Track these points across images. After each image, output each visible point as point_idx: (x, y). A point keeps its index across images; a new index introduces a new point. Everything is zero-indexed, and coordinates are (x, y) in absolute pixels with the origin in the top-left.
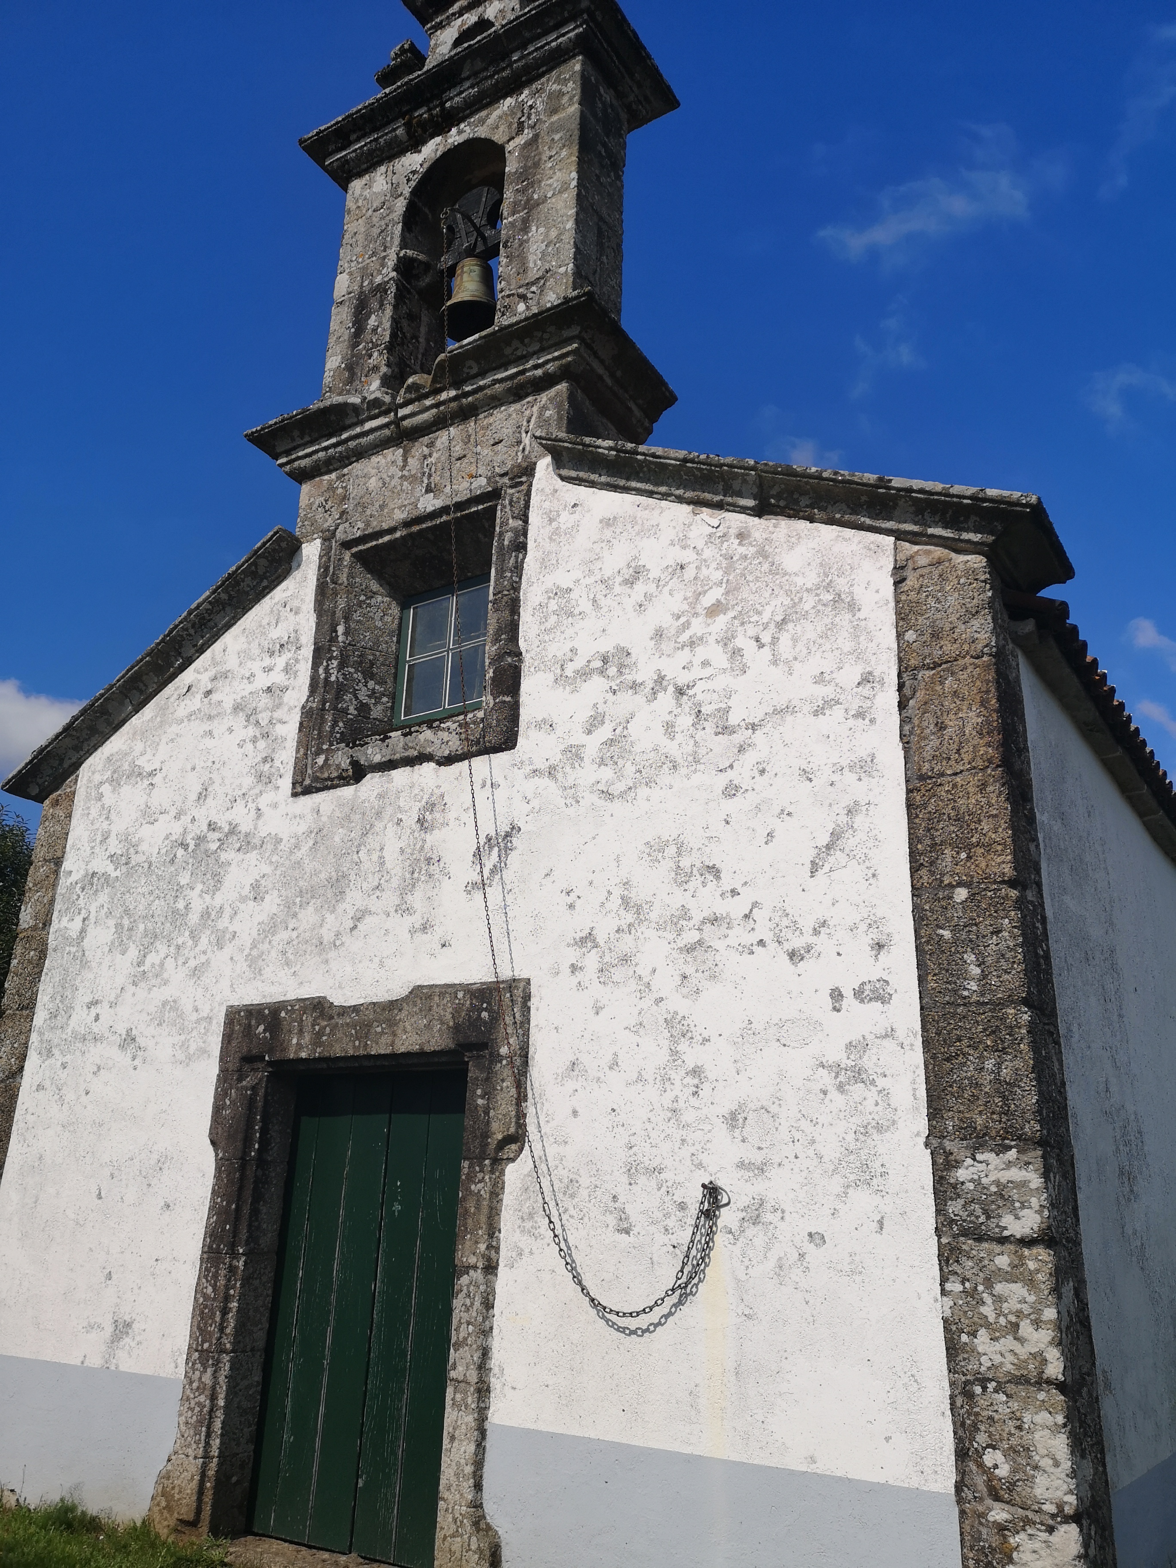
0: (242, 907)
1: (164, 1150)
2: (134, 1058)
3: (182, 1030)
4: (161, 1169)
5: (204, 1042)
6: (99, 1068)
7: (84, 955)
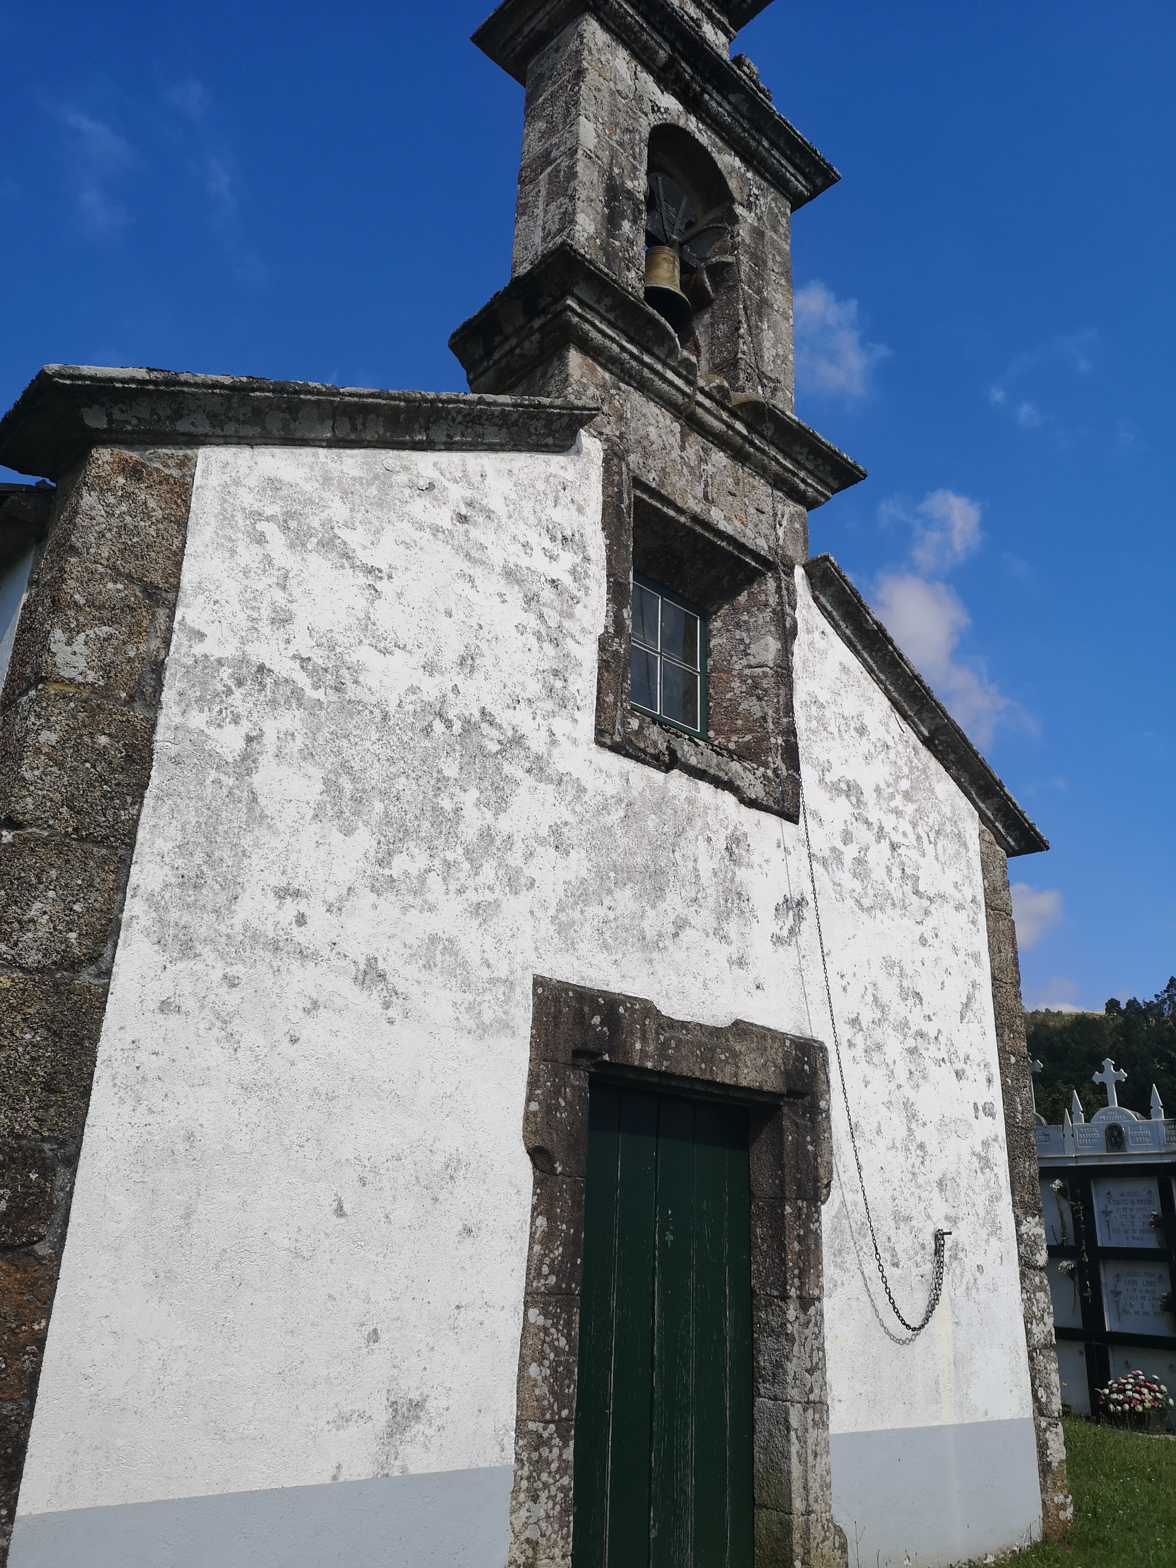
0: (540, 850)
1: (453, 1151)
2: (387, 1006)
3: (466, 987)
4: (452, 1178)
5: (505, 1013)
6: (315, 1005)
7: (255, 800)
